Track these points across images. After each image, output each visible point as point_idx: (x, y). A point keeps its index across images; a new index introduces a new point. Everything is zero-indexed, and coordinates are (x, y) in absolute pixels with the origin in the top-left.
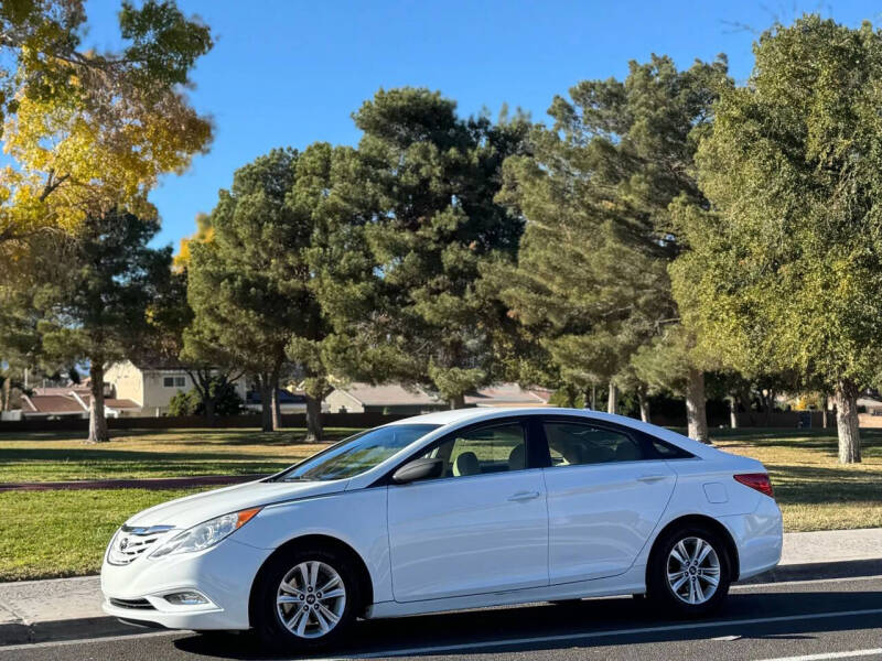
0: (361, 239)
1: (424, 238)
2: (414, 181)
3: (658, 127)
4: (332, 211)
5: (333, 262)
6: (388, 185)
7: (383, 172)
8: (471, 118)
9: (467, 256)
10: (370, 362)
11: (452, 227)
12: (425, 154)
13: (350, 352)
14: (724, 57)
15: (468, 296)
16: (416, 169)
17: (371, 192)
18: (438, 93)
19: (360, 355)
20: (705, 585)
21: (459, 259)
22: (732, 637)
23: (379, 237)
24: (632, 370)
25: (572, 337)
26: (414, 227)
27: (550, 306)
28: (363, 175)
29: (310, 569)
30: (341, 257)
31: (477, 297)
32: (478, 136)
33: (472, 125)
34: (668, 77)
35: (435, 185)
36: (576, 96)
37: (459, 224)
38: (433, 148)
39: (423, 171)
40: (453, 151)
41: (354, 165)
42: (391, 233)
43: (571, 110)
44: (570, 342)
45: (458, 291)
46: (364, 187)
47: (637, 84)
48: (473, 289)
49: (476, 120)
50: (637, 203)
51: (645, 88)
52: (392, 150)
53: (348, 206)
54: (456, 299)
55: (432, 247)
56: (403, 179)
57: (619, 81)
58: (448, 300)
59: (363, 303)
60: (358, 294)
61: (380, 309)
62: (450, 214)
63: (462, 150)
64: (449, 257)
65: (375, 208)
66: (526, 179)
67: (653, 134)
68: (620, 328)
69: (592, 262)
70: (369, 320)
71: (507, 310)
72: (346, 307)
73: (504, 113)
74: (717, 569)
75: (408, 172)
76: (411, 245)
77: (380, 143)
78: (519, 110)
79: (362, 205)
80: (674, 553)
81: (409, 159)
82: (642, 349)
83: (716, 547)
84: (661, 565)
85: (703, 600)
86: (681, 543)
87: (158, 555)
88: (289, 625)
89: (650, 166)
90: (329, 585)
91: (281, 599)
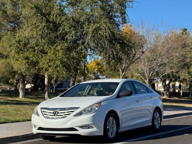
20: (158, 123)
29: (111, 119)
80: (155, 116)
83: (159, 114)
84: (154, 118)
85: (158, 127)
86: (155, 113)
87: (76, 115)
88: (109, 134)
90: (113, 123)
91: (107, 127)
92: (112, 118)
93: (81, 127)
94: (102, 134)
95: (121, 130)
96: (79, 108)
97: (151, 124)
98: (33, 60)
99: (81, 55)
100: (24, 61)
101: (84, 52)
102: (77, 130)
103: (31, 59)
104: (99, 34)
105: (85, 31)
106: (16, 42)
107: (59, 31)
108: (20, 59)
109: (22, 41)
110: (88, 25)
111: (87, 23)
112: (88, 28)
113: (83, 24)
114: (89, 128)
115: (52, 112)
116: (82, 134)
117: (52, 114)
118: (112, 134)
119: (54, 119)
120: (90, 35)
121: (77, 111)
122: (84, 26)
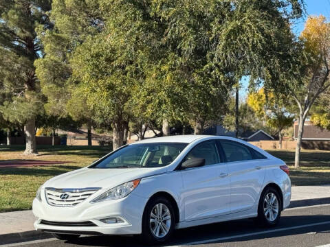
20: (274, 212)
22: (312, 233)
29: (159, 207)
74: (278, 206)
80: (266, 200)
83: (277, 197)
84: (262, 204)
85: (274, 219)
86: (267, 195)
87: (94, 201)
88: (154, 232)
89: (16, 6)
90: (165, 214)
91: (151, 220)
92: (162, 204)
93: (103, 220)
94: (139, 231)
95: (181, 225)
96: (100, 188)
97: (255, 214)
98: (121, 90)
99: (208, 80)
100: (105, 94)
101: (215, 74)
102: (95, 225)
103: (119, 89)
104: (240, 40)
105: (213, 35)
106: (92, 57)
107: (166, 35)
108: (99, 90)
109: (102, 56)
110: (220, 22)
111: (217, 20)
112: (219, 29)
113: (211, 21)
114: (116, 222)
115: (60, 194)
116: (104, 232)
117: (59, 199)
118: (161, 232)
119: (61, 206)
120: (222, 43)
121: (96, 194)
122: (211, 24)
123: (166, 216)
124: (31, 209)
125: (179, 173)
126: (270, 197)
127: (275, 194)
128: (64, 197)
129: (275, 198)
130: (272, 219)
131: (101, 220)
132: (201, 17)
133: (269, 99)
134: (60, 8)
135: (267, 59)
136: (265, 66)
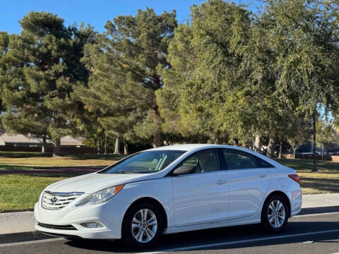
0: (21, 74)
1: (48, 74)
2: (45, 51)
3: (150, 36)
4: (8, 61)
5: (8, 82)
6: (34, 52)
7: (32, 46)
8: (70, 26)
9: (67, 83)
10: (22, 124)
11: (61, 70)
12: (51, 40)
13: (14, 120)
14: (175, 11)
15: (67, 99)
16: (46, 46)
17: (27, 54)
18: (56, 15)
19: (18, 121)
20: (280, 219)
21: (63, 84)
22: (310, 242)
23: (29, 73)
24: (133, 132)
25: (110, 118)
26: (44, 70)
27: (101, 105)
28: (23, 47)
29: (144, 212)
30: (11, 80)
31: (71, 99)
32: (72, 34)
33: (69, 29)
34: (154, 17)
35: (53, 53)
36: (116, 21)
37: (64, 70)
38: (54, 38)
39: (49, 47)
40: (62, 40)
41: (19, 42)
42: (35, 71)
43: (114, 27)
44: (110, 120)
45: (62, 97)
46: (23, 52)
47: (141, 19)
48: (69, 96)
49: (71, 28)
50: (141, 66)
51: (144, 20)
52: (36, 37)
53: (15, 59)
54: (62, 100)
55: (52, 78)
56: (40, 50)
57: (134, 17)
58: (57, 100)
59: (21, 100)
60: (19, 96)
61: (28, 103)
62: (61, 65)
63: (66, 40)
64: (59, 83)
65: (28, 60)
66: (95, 53)
67: (148, 39)
68: (129, 115)
69: (123, 89)
70: (23, 107)
71: (84, 105)
72: (13, 101)
73: (82, 26)
74: (284, 213)
75: (43, 46)
76: (43, 77)
77: (30, 34)
78: (89, 25)
79: (22, 59)
80: (270, 207)
81: (43, 41)
82: (138, 123)
83: (284, 204)
84: (265, 211)
85: (279, 226)
86: (272, 203)
87: (76, 205)
88: (136, 237)
89: (146, 51)
90: (151, 219)
91: (133, 225)
92: (147, 210)
93: (84, 224)
94: (119, 236)
95: (169, 231)
96: (83, 193)
97: (258, 220)
99: (276, 103)
100: (195, 114)
101: (282, 98)
102: (75, 229)
103: (207, 111)
104: (299, 70)
105: (278, 67)
106: (187, 86)
107: (241, 67)
108: (191, 111)
109: (194, 86)
110: (284, 57)
111: (281, 54)
113: (277, 55)
115: (51, 197)
116: (84, 236)
117: (50, 202)
118: (145, 237)
119: (51, 209)
120: (284, 73)
121: (79, 199)
122: (277, 58)
123: (153, 221)
124: (33, 210)
125: (169, 179)
126: (275, 204)
127: (281, 201)
128: (53, 201)
129: (281, 205)
130: (278, 225)
131: (82, 224)
132: (269, 52)
133: (329, 120)
134: (174, 52)
135: (323, 85)
136: (323, 91)
